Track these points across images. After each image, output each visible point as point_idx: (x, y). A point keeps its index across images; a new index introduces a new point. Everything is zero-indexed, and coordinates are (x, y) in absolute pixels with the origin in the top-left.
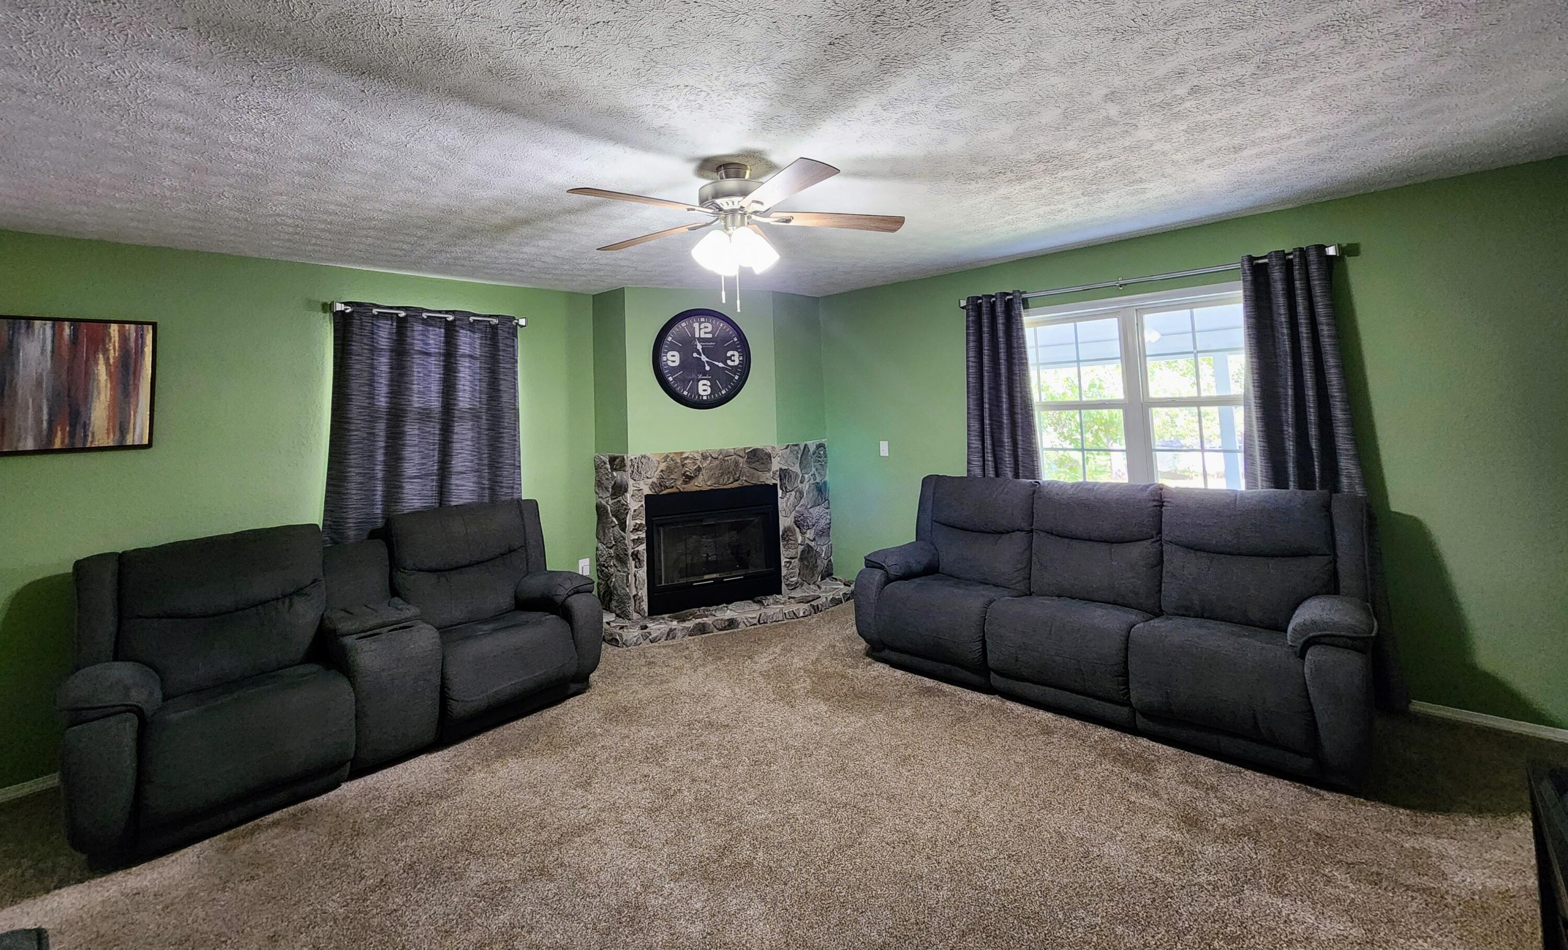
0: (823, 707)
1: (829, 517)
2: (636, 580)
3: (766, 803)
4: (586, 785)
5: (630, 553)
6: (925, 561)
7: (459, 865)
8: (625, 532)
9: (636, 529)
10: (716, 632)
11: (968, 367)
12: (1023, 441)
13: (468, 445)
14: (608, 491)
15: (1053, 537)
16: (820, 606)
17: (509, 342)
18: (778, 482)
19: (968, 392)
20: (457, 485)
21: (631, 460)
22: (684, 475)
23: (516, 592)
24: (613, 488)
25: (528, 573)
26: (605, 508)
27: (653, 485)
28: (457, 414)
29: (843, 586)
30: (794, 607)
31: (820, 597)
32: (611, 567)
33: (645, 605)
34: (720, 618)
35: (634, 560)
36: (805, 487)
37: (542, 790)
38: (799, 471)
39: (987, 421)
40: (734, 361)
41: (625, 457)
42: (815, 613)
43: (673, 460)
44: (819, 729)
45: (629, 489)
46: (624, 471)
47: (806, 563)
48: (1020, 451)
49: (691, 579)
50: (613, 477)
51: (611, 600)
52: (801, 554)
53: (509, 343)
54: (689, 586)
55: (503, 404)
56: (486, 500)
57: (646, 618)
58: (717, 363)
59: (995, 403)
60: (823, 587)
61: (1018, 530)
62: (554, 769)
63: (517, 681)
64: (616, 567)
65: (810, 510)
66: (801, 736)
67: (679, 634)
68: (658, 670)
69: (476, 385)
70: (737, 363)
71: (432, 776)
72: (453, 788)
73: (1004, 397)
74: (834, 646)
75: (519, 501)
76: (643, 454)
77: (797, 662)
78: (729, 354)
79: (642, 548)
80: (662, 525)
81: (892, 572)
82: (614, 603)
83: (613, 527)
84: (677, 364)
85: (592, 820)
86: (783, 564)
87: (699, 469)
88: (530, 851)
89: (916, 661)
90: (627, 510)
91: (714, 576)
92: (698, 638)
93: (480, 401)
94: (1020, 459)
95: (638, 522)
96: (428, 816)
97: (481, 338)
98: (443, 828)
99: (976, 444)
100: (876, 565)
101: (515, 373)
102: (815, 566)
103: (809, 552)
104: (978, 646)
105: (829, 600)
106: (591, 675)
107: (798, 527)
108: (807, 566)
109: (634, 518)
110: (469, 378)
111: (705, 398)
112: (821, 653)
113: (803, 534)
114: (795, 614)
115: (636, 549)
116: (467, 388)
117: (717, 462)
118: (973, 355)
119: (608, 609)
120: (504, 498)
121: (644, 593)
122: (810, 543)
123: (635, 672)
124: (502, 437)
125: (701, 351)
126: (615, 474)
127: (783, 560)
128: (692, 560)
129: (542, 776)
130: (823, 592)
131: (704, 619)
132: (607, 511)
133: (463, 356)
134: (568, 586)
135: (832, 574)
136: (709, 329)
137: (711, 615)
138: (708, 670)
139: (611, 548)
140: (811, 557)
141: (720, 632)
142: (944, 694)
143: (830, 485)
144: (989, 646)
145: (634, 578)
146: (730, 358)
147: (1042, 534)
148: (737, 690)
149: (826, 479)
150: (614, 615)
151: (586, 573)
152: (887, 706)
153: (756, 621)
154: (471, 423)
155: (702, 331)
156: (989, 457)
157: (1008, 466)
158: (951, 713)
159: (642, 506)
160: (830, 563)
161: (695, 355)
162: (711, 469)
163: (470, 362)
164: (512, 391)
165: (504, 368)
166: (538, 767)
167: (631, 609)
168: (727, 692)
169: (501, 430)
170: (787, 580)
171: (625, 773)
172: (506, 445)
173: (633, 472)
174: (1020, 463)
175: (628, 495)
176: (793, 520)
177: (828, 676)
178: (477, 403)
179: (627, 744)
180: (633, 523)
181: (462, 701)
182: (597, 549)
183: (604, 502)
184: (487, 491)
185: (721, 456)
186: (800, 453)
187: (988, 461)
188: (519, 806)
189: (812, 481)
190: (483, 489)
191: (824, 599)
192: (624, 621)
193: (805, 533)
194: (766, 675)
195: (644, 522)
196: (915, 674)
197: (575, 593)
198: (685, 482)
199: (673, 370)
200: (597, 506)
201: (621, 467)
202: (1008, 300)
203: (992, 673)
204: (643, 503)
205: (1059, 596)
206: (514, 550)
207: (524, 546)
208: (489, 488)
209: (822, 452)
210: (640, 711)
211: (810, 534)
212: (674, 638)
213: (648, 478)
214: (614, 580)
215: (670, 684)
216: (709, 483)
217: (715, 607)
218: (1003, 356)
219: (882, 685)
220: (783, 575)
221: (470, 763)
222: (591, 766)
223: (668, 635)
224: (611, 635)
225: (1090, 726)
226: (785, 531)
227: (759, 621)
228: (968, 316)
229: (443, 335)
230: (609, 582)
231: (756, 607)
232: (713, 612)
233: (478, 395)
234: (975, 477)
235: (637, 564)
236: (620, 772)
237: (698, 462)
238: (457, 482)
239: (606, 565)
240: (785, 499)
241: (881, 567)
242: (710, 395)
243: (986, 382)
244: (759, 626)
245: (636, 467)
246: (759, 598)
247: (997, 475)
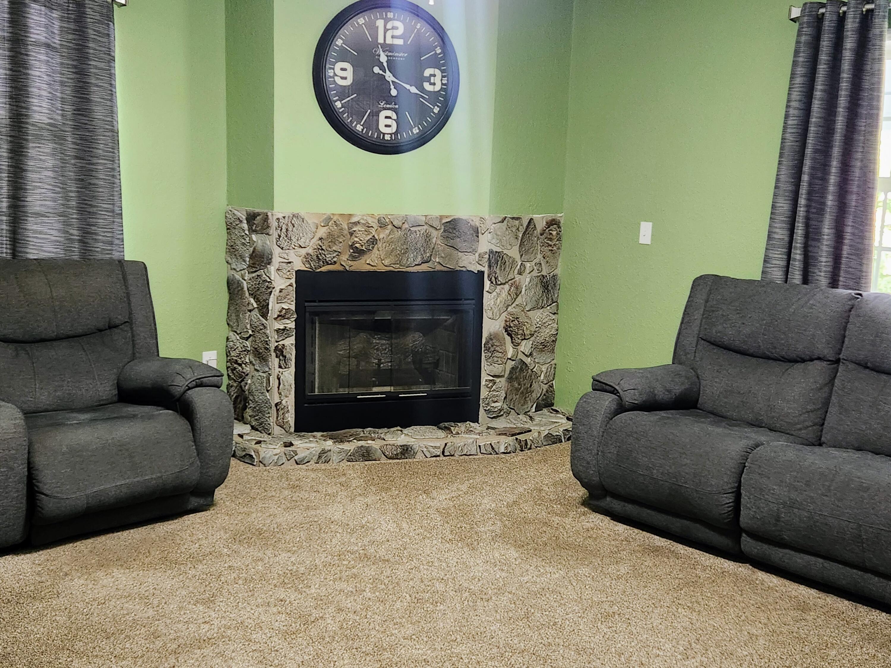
0: (513, 553)
1: (555, 325)
2: (279, 384)
3: (425, 639)
4: (210, 602)
5: (272, 349)
6: (678, 389)
7: (60, 661)
8: (267, 320)
9: (281, 317)
10: (384, 460)
11: (787, 116)
12: (853, 234)
13: (49, 177)
14: (245, 261)
15: (867, 371)
16: (529, 443)
17: (101, 28)
18: (486, 270)
19: (781, 155)
20: (35, 232)
21: (278, 219)
22: (351, 247)
23: (118, 380)
24: (251, 257)
25: (133, 357)
26: (239, 284)
27: (308, 258)
28: (31, 130)
29: (564, 421)
30: (493, 439)
31: (530, 431)
32: (246, 364)
33: (291, 417)
34: (391, 443)
35: (277, 357)
36: (525, 280)
37: (156, 602)
38: (517, 257)
39: (802, 201)
40: (434, 84)
41: (269, 214)
42: (522, 451)
43: (337, 225)
44: (504, 574)
45: (273, 260)
46: (267, 234)
47: (516, 385)
48: (846, 250)
49: (355, 391)
50: (251, 241)
51: (245, 408)
52: (511, 372)
53: (101, 30)
54: (352, 399)
55: (96, 122)
56: (76, 257)
57: (291, 433)
58: (408, 87)
59: (819, 174)
60: (537, 419)
61: (819, 359)
62: (168, 584)
63: (123, 482)
64: (254, 365)
65: (530, 314)
66: (479, 580)
67: (335, 458)
68: (304, 494)
69: (56, 90)
70: (438, 87)
71: (21, 577)
72: (47, 591)
73: (835, 164)
74: (540, 490)
75: (121, 263)
76: (296, 212)
77: (487, 503)
78: (428, 72)
79: (290, 342)
80: (317, 314)
81: (629, 398)
82: (249, 412)
83: (250, 311)
84: (348, 82)
85: (215, 635)
86: (483, 383)
87: (374, 241)
88: (142, 657)
89: (646, 514)
90: (269, 290)
91: (387, 389)
92: (360, 465)
93: (62, 115)
94: (844, 260)
95: (285, 306)
96: (20, 615)
97: (62, 18)
98: (38, 627)
99: (781, 234)
100: (607, 388)
101: (112, 76)
102: (529, 391)
103: (521, 370)
104: (728, 499)
105: (543, 435)
106: (216, 490)
107: (509, 334)
108: (517, 390)
109: (279, 301)
110: (46, 78)
111: (387, 137)
112: (521, 496)
113: (516, 345)
114: (493, 448)
115: (280, 343)
116: (44, 93)
117: (398, 234)
118: (798, 98)
119: (241, 419)
120: (100, 256)
121: (290, 402)
122: (525, 359)
123: (274, 494)
124: (96, 170)
125: (385, 64)
126: (254, 237)
127: (484, 378)
128: (358, 365)
129: (155, 589)
130: (536, 425)
131: (369, 442)
132: (243, 288)
133: (37, 44)
134: (190, 376)
135: (552, 405)
136: (400, 31)
137: (380, 438)
138: (369, 500)
139: (247, 339)
140: (525, 378)
141: (391, 461)
142: (677, 556)
143: (562, 281)
144: (744, 500)
145: (277, 381)
146: (428, 80)
147: (851, 366)
148: (404, 525)
149: (555, 272)
150: (248, 426)
151: (214, 364)
152: (597, 561)
153: (439, 452)
154: (51, 145)
155: (389, 34)
156: (797, 255)
157: (824, 269)
158: (680, 576)
159: (291, 285)
160: (551, 390)
161: (376, 70)
162: (391, 242)
163: (47, 54)
164: (109, 103)
165: (96, 67)
166: (150, 580)
167: (272, 420)
168: (392, 526)
169: (95, 161)
170: (488, 404)
171: (256, 595)
172: (101, 183)
173: (280, 236)
174: (843, 266)
175: (272, 269)
176: (503, 324)
177: (527, 522)
178: (60, 118)
179: (260, 567)
180: (278, 307)
181: (55, 497)
182: (228, 339)
183: (238, 277)
184: (76, 245)
185: (406, 226)
186: (522, 230)
187: (795, 260)
188: (127, 614)
189: (535, 273)
190: (71, 241)
191: (536, 434)
192: (262, 435)
193: (519, 344)
194: (445, 513)
195: (293, 307)
196: (643, 530)
197: (197, 386)
198: (353, 258)
199: (343, 92)
200: (228, 283)
201: (263, 229)
202: (868, 11)
203: (744, 535)
204: (293, 281)
205: (859, 449)
206: (116, 326)
207: (129, 322)
208: (80, 241)
209: (554, 233)
210: (278, 536)
211: (525, 346)
212: (327, 462)
213: (301, 247)
214: (249, 382)
215: (318, 511)
216: (386, 262)
217: (386, 430)
218: (843, 101)
219: (595, 539)
220: (482, 397)
221: (66, 569)
222: (215, 585)
223: (320, 457)
224: (244, 450)
225: (863, 609)
226: (490, 338)
227: (443, 452)
228: (799, 34)
229: (6, 10)
230: (243, 384)
231: (441, 434)
232: (382, 436)
233: (59, 105)
234: (771, 282)
235: (282, 363)
236: (250, 594)
237: (373, 231)
238: (35, 227)
239: (240, 361)
240: (494, 293)
241: (614, 391)
242: (396, 133)
243: (811, 141)
244: (442, 458)
245: (284, 230)
246: (446, 424)
247: (806, 280)
